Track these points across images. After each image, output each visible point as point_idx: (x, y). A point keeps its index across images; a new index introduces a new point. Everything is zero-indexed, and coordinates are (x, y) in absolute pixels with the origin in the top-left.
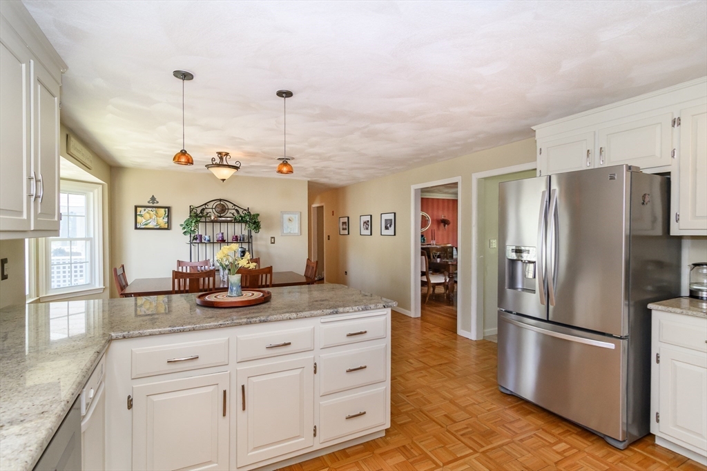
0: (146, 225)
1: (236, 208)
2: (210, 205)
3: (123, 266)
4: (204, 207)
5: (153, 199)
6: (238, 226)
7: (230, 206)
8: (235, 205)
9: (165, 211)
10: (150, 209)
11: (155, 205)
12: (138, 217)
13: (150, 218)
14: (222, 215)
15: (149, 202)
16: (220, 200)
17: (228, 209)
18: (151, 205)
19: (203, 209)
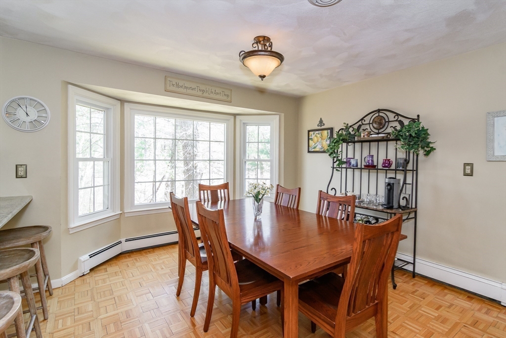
0: (315, 148)
1: (400, 118)
2: (367, 120)
3: (300, 189)
4: (360, 123)
5: (321, 121)
6: (392, 145)
7: (391, 116)
8: (398, 115)
9: (328, 133)
10: (317, 132)
11: (323, 127)
12: (310, 141)
13: (317, 141)
14: (380, 131)
15: (318, 126)
16: (379, 111)
17: (389, 122)
18: (319, 128)
19: (360, 126)
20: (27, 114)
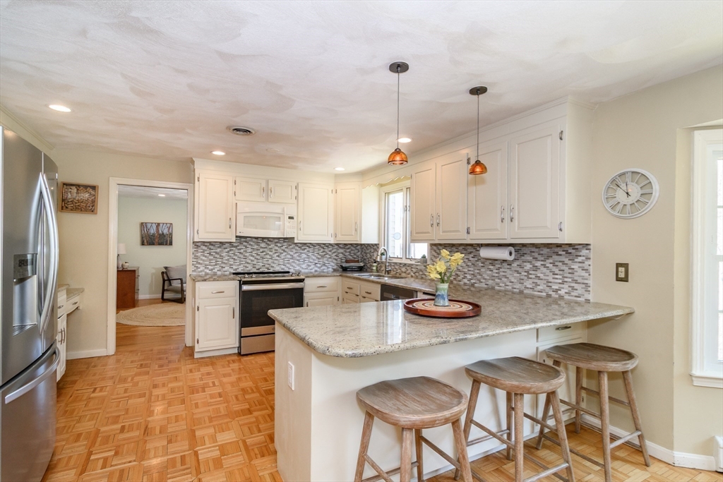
20: (627, 193)
